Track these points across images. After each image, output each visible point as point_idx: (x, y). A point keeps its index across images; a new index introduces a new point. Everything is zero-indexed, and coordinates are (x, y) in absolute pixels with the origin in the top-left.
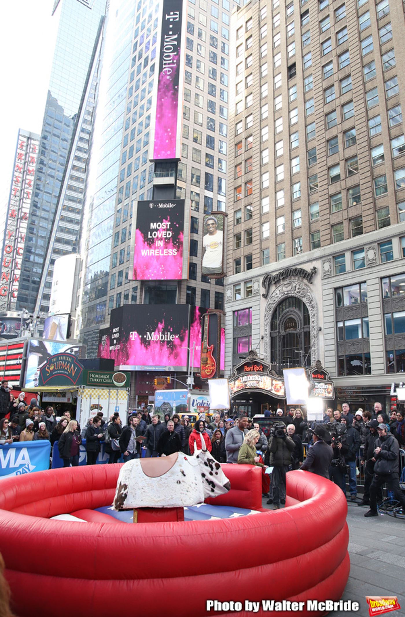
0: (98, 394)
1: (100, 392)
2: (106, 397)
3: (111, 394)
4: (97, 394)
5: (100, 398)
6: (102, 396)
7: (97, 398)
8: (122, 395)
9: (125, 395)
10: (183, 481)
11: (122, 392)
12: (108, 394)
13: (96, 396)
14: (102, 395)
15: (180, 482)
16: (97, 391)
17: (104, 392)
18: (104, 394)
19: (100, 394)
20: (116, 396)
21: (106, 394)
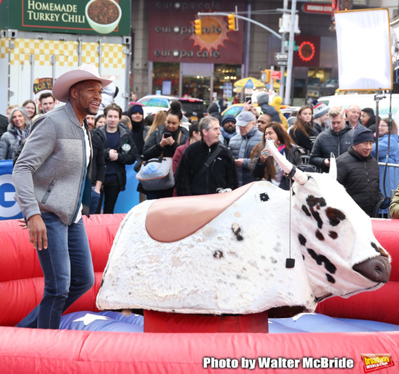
0: (52, 52)
1: (56, 46)
2: (71, 59)
3: (84, 53)
4: (47, 52)
5: (57, 64)
6: (61, 59)
7: (48, 63)
8: (111, 55)
9: (120, 55)
10: (232, 253)
11: (111, 49)
12: (75, 54)
13: (47, 59)
14: (61, 54)
15: (221, 255)
16: (47, 46)
17: (66, 47)
18: (66, 53)
19: (57, 52)
20: (97, 59)
21: (71, 53)
